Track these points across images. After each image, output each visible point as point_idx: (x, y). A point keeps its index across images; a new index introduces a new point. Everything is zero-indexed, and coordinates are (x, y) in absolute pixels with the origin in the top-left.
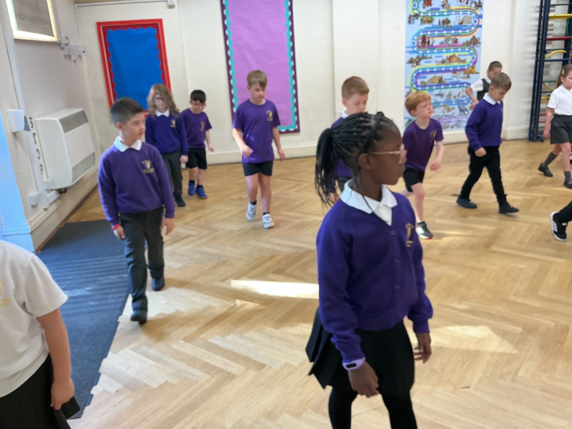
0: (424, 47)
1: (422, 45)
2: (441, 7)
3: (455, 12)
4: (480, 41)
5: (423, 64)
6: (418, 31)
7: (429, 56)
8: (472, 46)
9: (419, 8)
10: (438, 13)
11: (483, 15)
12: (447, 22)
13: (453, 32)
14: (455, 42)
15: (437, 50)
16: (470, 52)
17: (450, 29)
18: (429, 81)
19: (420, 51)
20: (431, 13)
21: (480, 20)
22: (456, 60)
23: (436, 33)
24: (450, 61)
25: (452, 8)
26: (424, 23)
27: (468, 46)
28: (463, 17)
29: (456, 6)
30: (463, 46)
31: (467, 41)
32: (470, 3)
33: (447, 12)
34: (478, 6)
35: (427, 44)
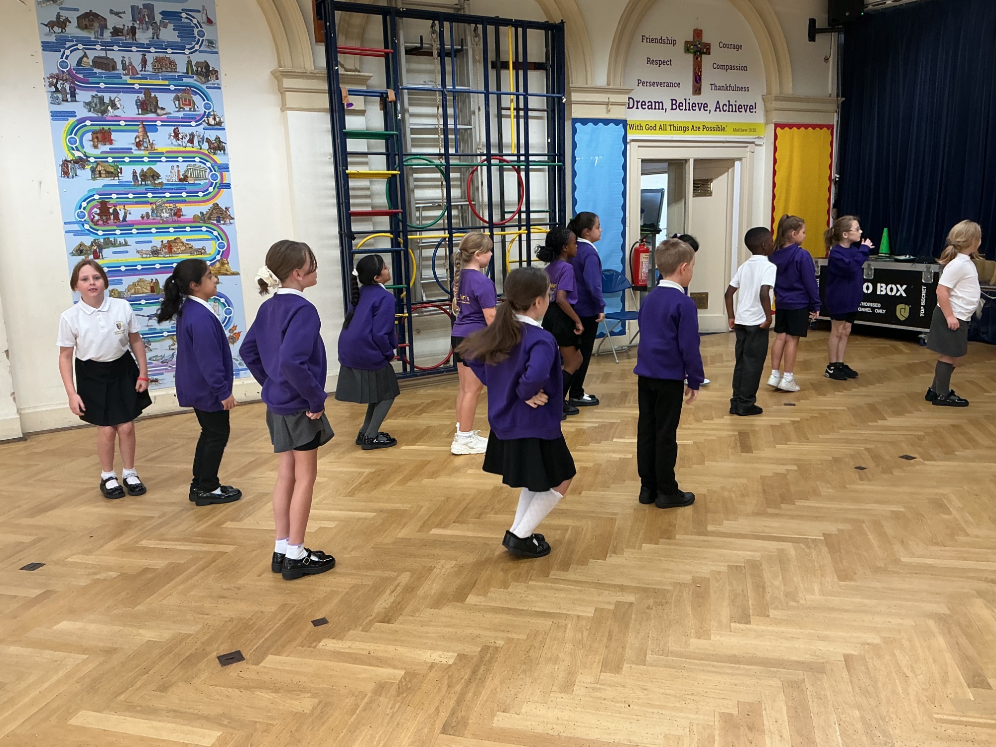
0: (106, 223)
1: (101, 219)
2: (134, 147)
3: (166, 157)
4: (230, 212)
5: (111, 256)
6: (89, 191)
7: (122, 240)
8: (215, 222)
9: (83, 147)
10: (130, 158)
11: (228, 165)
12: (153, 176)
13: (168, 195)
14: (175, 215)
15: (137, 229)
16: (212, 233)
17: (160, 189)
18: (129, 289)
19: (98, 230)
20: (113, 158)
21: (225, 174)
22: (183, 248)
23: (131, 196)
24: (170, 251)
25: (160, 149)
26: (100, 176)
27: (205, 222)
28: (185, 168)
29: (169, 145)
30: (194, 222)
31: (201, 213)
32: (199, 142)
33: (149, 158)
34: (215, 149)
35: (112, 217)
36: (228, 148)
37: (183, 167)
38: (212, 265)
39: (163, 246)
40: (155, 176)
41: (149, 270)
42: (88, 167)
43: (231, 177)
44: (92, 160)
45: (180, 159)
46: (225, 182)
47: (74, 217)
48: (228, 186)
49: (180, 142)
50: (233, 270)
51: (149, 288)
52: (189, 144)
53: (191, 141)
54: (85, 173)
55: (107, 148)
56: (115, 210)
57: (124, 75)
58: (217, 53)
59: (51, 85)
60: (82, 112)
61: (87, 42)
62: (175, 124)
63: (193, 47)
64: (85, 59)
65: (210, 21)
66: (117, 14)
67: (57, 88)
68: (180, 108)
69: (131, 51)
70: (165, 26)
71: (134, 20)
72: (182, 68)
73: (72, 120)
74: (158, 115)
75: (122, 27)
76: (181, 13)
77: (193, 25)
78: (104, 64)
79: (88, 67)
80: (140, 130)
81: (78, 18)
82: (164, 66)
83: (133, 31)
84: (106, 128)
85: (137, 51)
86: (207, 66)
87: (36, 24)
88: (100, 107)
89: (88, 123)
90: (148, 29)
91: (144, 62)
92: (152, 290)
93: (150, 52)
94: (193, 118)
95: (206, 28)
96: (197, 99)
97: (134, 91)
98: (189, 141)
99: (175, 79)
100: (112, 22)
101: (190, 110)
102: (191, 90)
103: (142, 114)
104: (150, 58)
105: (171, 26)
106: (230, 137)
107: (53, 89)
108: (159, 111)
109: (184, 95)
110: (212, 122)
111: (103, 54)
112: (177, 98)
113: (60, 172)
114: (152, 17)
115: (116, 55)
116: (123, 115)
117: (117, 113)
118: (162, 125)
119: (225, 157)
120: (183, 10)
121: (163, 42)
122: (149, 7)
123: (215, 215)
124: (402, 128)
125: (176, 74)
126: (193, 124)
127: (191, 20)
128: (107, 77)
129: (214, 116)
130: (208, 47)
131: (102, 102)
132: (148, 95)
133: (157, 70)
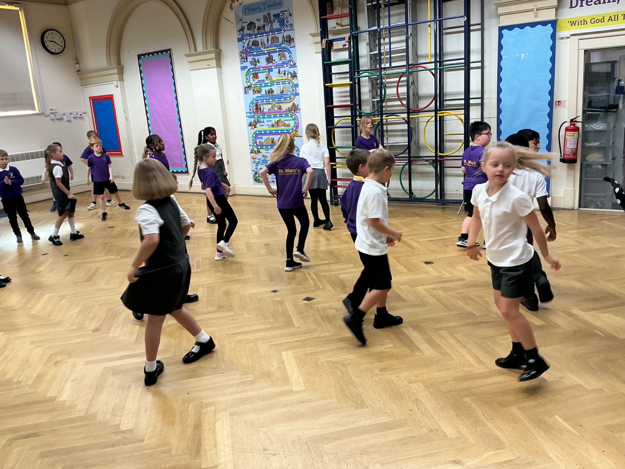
0: (257, 113)
1: (256, 111)
2: (266, 79)
3: (276, 83)
4: (299, 107)
5: (259, 127)
6: (252, 99)
7: (262, 120)
8: (293, 112)
9: (250, 81)
10: (264, 84)
11: (298, 84)
13: (277, 100)
14: (279, 109)
15: (267, 115)
16: (292, 117)
17: (274, 97)
18: (265, 142)
19: (255, 116)
20: (259, 85)
21: (297, 88)
22: (282, 124)
23: (265, 101)
24: (278, 125)
25: (274, 80)
26: (255, 93)
27: (290, 112)
28: (283, 87)
29: (277, 77)
30: (286, 112)
31: (288, 107)
32: (287, 74)
33: (270, 83)
34: (293, 77)
35: (259, 110)
36: (298, 75)
38: (292, 132)
39: (276, 123)
40: (272, 91)
41: (271, 133)
42: (252, 89)
43: (300, 90)
44: (253, 86)
45: (281, 83)
46: (297, 92)
47: (248, 111)
48: (298, 94)
49: (280, 75)
50: (300, 135)
51: (271, 141)
52: (284, 76)
53: (284, 74)
54: (251, 92)
55: (256, 80)
56: (260, 107)
57: (262, 47)
58: (293, 30)
59: (241, 56)
60: (250, 66)
61: (250, 35)
62: (278, 66)
63: (285, 29)
65: (290, 15)
66: (258, 20)
67: (242, 57)
68: (281, 59)
69: (263, 36)
70: (275, 22)
71: (264, 22)
72: (281, 40)
73: (247, 70)
74: (273, 64)
75: (260, 26)
77: (284, 18)
78: (255, 43)
79: (251, 46)
80: (267, 71)
81: (247, 25)
82: (275, 39)
83: (264, 26)
84: (257, 72)
85: (266, 36)
86: (290, 37)
87: (236, 31)
88: (255, 62)
89: (251, 70)
90: (269, 24)
91: (268, 40)
92: (272, 143)
93: (269, 35)
94: (284, 63)
95: (289, 19)
96: (286, 53)
97: (264, 54)
99: (279, 46)
100: (258, 24)
101: (284, 60)
102: (284, 50)
103: (268, 64)
104: (270, 37)
105: (276, 21)
106: (299, 71)
107: (241, 57)
109: (282, 52)
110: (292, 64)
111: (254, 39)
112: (279, 55)
113: (244, 92)
114: (270, 19)
115: (259, 39)
116: (262, 65)
117: (260, 64)
118: (274, 68)
119: (297, 80)
120: (281, 12)
121: (274, 29)
122: (269, 14)
123: (294, 108)
124: (354, 57)
125: (279, 43)
126: (285, 66)
127: (284, 16)
128: (256, 49)
129: (293, 61)
130: (290, 27)
131: (255, 61)
132: (269, 55)
133: (272, 43)
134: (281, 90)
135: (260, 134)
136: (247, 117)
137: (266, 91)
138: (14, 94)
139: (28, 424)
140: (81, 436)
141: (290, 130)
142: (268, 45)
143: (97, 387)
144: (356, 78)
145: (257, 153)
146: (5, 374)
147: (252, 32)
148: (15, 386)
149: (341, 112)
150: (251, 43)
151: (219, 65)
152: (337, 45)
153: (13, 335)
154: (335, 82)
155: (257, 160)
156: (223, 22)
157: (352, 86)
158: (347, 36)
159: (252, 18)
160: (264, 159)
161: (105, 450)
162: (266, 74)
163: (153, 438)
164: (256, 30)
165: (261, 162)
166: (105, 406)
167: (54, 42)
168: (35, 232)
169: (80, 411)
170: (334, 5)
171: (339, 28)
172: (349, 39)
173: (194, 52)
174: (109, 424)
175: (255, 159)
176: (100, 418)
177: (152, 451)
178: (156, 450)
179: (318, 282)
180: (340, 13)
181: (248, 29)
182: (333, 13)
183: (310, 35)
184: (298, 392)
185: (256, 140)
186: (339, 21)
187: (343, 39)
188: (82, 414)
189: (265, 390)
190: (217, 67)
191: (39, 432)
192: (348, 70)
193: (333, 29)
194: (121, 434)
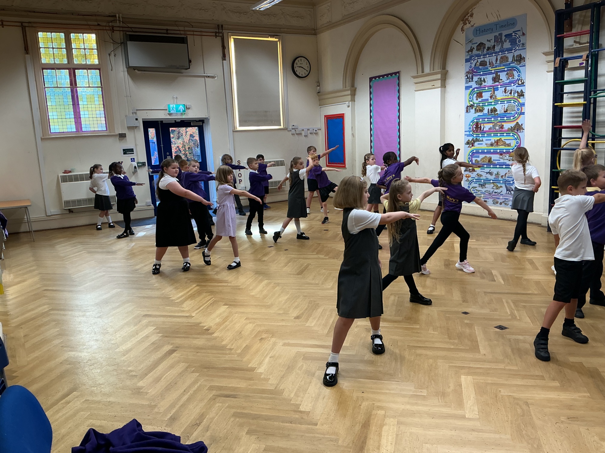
0: (477, 132)
1: (476, 130)
2: (490, 98)
3: (501, 102)
4: (523, 127)
5: (477, 146)
6: (473, 118)
7: (481, 139)
8: (516, 131)
9: (473, 100)
10: (488, 103)
11: (525, 103)
12: (495, 111)
13: (499, 119)
14: (501, 128)
15: (487, 134)
16: (514, 136)
17: (496, 116)
18: (481, 160)
19: (474, 134)
20: (482, 104)
21: (523, 107)
22: (502, 143)
23: (486, 120)
24: (497, 145)
25: (498, 99)
26: (477, 112)
27: (512, 131)
28: (507, 106)
29: (502, 96)
30: (508, 131)
31: (511, 127)
32: (514, 93)
33: (494, 102)
34: (520, 96)
35: (479, 129)
36: (526, 95)
37: (506, 105)
39: (495, 142)
40: (495, 110)
41: (489, 152)
42: (474, 108)
43: (526, 109)
44: (475, 105)
45: (506, 102)
46: (522, 111)
47: (468, 129)
48: (523, 113)
49: (506, 94)
51: (488, 160)
52: (510, 95)
53: (511, 93)
54: (473, 111)
55: (480, 100)
56: (480, 126)
57: (489, 67)
58: (525, 49)
59: (467, 76)
60: (474, 85)
61: (478, 56)
62: (505, 85)
63: (516, 48)
64: (477, 63)
65: (524, 34)
66: (488, 41)
67: (468, 77)
68: (508, 78)
69: (493, 56)
70: (506, 42)
71: (495, 42)
72: (510, 60)
73: (471, 89)
75: (490, 46)
76: (512, 33)
77: (517, 38)
78: (483, 63)
79: (478, 66)
80: (493, 90)
81: (477, 46)
82: (504, 59)
83: (494, 46)
84: (481, 91)
85: (495, 55)
86: (521, 55)
87: (465, 52)
88: (480, 82)
89: (476, 90)
90: (499, 44)
91: (497, 59)
92: (489, 162)
93: (499, 55)
94: (512, 82)
95: (522, 38)
96: (515, 73)
97: (492, 73)
98: (510, 94)
99: (508, 65)
101: (512, 79)
102: (513, 69)
103: (494, 83)
104: (499, 57)
105: (508, 41)
106: (528, 90)
107: (467, 77)
108: (500, 81)
109: (510, 71)
110: (520, 83)
111: (483, 59)
112: (507, 74)
113: (466, 111)
114: (501, 39)
115: (487, 60)
116: (487, 85)
117: (486, 84)
118: (500, 87)
119: (524, 99)
120: (513, 32)
121: (505, 49)
122: (501, 35)
123: (517, 128)
124: (591, 76)
125: (508, 63)
126: (512, 85)
127: (516, 36)
128: (483, 69)
129: (521, 80)
130: (522, 47)
131: (481, 80)
132: (497, 74)
133: (500, 62)
134: (505, 109)
135: (477, 152)
136: (465, 135)
137: (489, 109)
138: (266, 112)
139: (230, 385)
140: (268, 407)
141: (510, 150)
142: (496, 65)
143: (289, 367)
144: (591, 98)
145: (471, 172)
146: (223, 341)
147: (481, 53)
148: (228, 352)
149: (571, 134)
150: (478, 64)
151: (443, 85)
152: (572, 64)
153: (234, 310)
154: (565, 102)
155: (470, 179)
156: (453, 44)
157: (586, 107)
158: (584, 54)
159: (483, 39)
160: (478, 178)
161: (284, 424)
162: (491, 94)
163: (325, 425)
164: (485, 50)
165: (475, 180)
166: (291, 386)
167: (302, 67)
168: (263, 227)
169: (271, 385)
170: (573, 22)
171: (578, 46)
172: (587, 57)
173: (420, 73)
174: (292, 402)
175: (469, 177)
176: (286, 394)
177: (322, 436)
178: (326, 436)
179: (516, 312)
180: (579, 30)
181: (477, 50)
182: (571, 30)
183: (543, 53)
184: (470, 419)
185: (472, 159)
186: (578, 39)
187: (581, 57)
188: (272, 388)
189: (436, 409)
190: (441, 87)
191: (237, 395)
192: (583, 90)
193: (569, 48)
194: (299, 414)
